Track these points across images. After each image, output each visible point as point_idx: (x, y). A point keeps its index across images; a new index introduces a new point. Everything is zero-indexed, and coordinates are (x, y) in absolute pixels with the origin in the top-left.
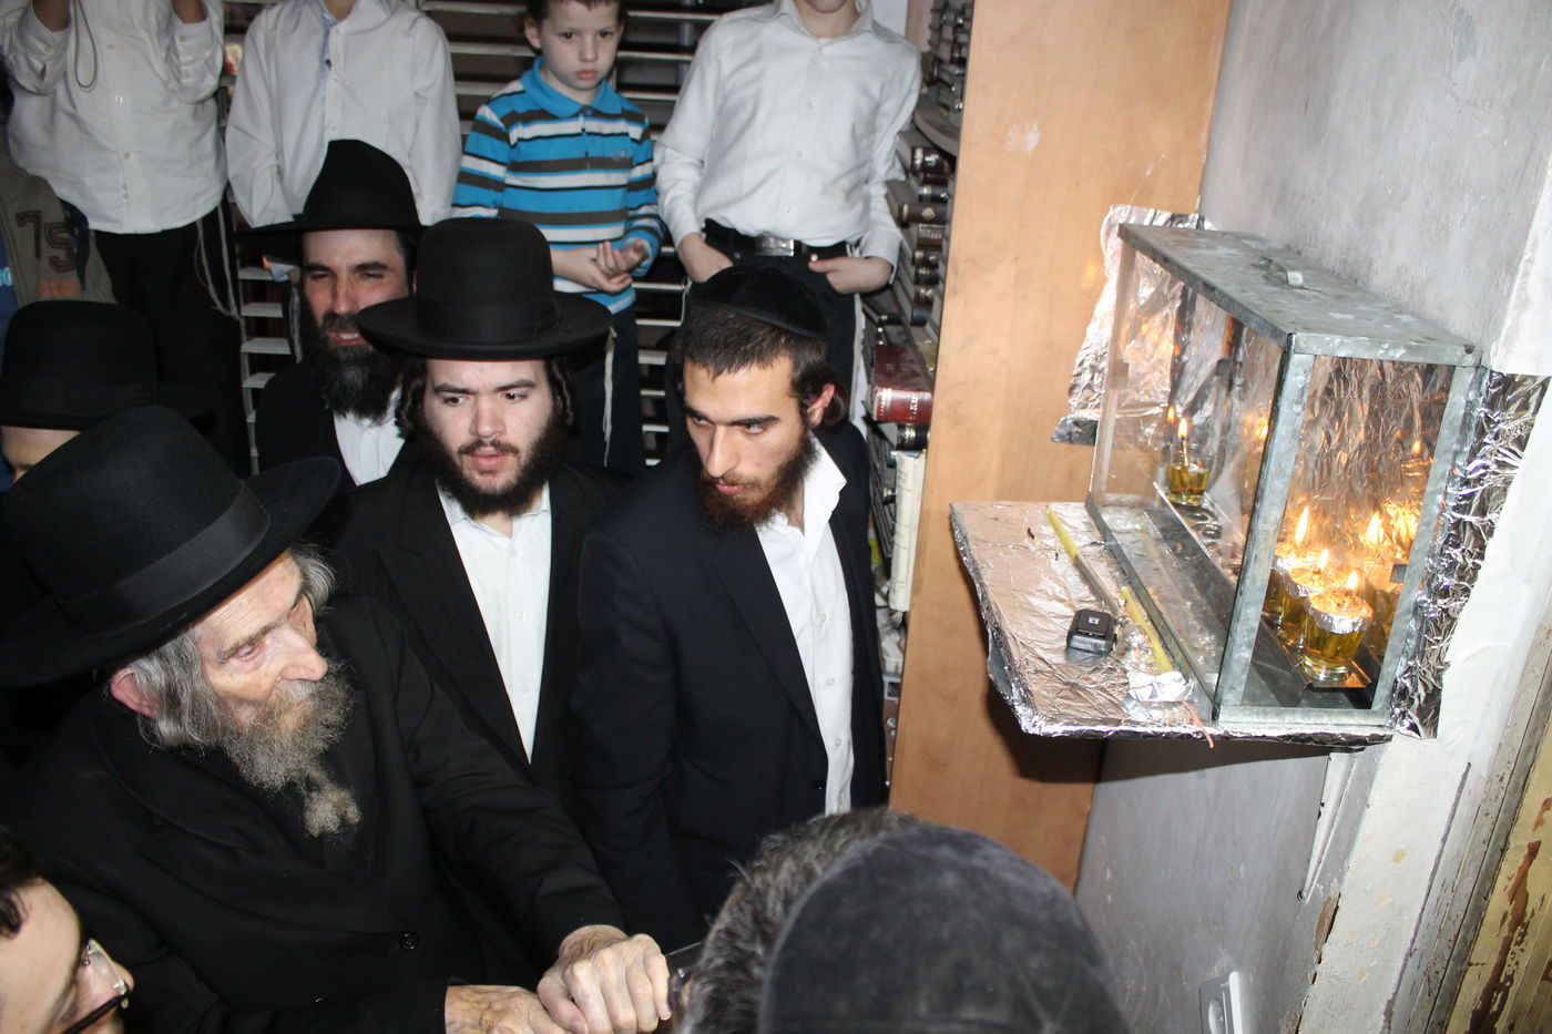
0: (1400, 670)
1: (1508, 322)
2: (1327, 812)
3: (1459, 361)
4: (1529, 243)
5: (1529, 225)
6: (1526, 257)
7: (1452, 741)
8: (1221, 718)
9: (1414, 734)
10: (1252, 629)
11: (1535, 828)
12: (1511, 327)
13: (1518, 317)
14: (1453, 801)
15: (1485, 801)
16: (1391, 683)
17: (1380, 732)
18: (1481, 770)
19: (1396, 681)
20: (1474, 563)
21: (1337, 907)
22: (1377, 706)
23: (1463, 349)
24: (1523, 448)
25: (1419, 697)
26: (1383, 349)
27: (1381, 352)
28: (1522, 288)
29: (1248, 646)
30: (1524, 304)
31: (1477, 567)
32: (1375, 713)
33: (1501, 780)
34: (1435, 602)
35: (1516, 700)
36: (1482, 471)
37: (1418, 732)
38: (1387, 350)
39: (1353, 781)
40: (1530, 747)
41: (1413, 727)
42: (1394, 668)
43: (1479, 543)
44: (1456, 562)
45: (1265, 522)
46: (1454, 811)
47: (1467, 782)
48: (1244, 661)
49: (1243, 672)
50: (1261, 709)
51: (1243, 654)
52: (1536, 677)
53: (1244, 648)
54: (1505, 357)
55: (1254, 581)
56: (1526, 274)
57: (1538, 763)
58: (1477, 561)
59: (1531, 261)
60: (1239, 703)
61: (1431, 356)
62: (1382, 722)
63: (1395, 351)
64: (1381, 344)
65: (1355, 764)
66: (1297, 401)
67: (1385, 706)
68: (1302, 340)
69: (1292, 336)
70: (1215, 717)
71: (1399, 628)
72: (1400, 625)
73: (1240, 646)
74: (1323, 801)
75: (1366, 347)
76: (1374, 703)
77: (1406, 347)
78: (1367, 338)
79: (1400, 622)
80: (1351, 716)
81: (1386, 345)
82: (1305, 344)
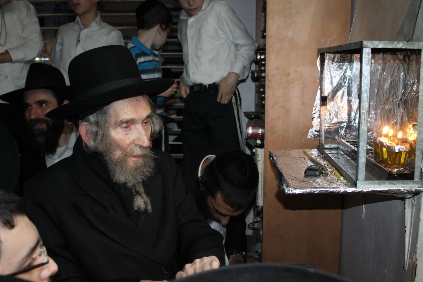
2: (408, 230)
8: (358, 186)
16: (420, 169)
17: (419, 189)
19: (422, 169)
21: (416, 265)
22: (417, 178)
27: (394, 45)
32: (416, 183)
38: (396, 45)
39: (415, 215)
42: (420, 164)
45: (363, 110)
50: (372, 181)
51: (362, 160)
55: (363, 132)
60: (364, 179)
61: (412, 46)
62: (420, 186)
63: (399, 45)
64: (393, 43)
65: (414, 208)
66: (367, 65)
67: (419, 179)
68: (365, 43)
69: (362, 42)
70: (355, 186)
71: (419, 148)
72: (419, 147)
73: (361, 157)
74: (406, 226)
75: (388, 44)
76: (415, 178)
77: (402, 43)
78: (388, 41)
79: (419, 145)
80: (407, 184)
81: (395, 43)
82: (367, 44)
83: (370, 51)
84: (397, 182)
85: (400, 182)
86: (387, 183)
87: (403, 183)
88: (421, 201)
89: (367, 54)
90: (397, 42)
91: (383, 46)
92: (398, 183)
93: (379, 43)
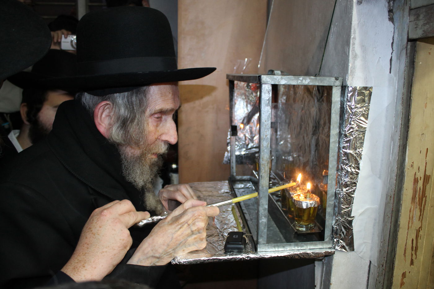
0: (334, 222)
1: (350, 65)
3: (334, 84)
4: (352, 31)
5: (351, 24)
6: (352, 37)
7: (361, 252)
8: (259, 250)
9: (344, 250)
10: (265, 209)
11: (401, 286)
12: (352, 67)
13: (354, 62)
14: (367, 279)
15: (378, 277)
16: (331, 228)
17: (329, 251)
18: (375, 263)
19: (333, 227)
20: (355, 171)
22: (327, 238)
23: (334, 78)
24: (367, 118)
25: (343, 233)
26: (299, 80)
27: (300, 81)
28: (353, 50)
29: (265, 217)
30: (355, 56)
31: (357, 174)
32: (326, 243)
33: (383, 266)
34: (342, 190)
35: (383, 230)
36: (351, 130)
37: (345, 249)
38: (302, 80)
39: (325, 274)
40: (392, 250)
41: (343, 247)
42: (331, 222)
43: (356, 162)
44: (348, 171)
45: (263, 160)
46: (368, 282)
47: (371, 269)
48: (264, 224)
49: (265, 228)
50: (276, 244)
51: (263, 220)
52: (389, 217)
53: (263, 218)
54: (352, 80)
55: (263, 187)
56: (354, 44)
57: (397, 256)
58: (357, 170)
59: (354, 38)
60: (265, 242)
61: (321, 82)
62: (330, 246)
63: (305, 81)
64: (299, 78)
65: (325, 267)
66: (267, 105)
67: (330, 239)
68: (264, 78)
69: (260, 77)
70: (255, 250)
71: (330, 204)
72: (330, 202)
73: (262, 217)
74: (315, 285)
75: (293, 80)
76: (325, 238)
77: (310, 79)
78: (292, 76)
79: (330, 201)
80: (316, 245)
81: (301, 78)
82: (266, 79)
83: (271, 88)
84: (304, 244)
85: (307, 244)
86: (293, 246)
87: (311, 244)
88: (332, 262)
89: (267, 92)
90: (303, 77)
91: (286, 82)
92: (307, 245)
93: (282, 78)
